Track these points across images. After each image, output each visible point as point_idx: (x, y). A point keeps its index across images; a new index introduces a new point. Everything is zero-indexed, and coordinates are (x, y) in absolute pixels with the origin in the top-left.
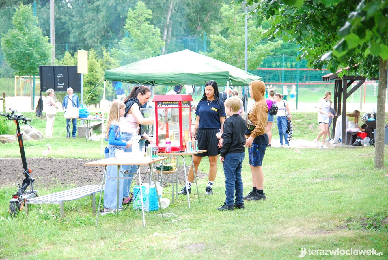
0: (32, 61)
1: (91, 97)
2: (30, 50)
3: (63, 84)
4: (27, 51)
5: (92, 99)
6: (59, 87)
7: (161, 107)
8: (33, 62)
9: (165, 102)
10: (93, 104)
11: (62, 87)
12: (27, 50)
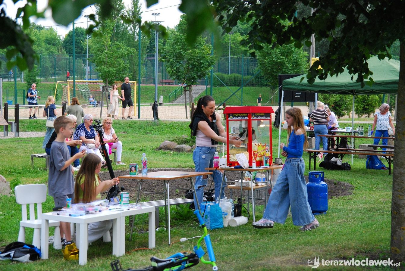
0: (284, 69)
1: (363, 106)
2: (282, 58)
3: (300, 93)
4: (279, 61)
5: (364, 109)
6: (297, 96)
7: (231, 119)
8: (285, 71)
9: (235, 114)
10: (366, 113)
11: (300, 96)
12: (279, 59)
